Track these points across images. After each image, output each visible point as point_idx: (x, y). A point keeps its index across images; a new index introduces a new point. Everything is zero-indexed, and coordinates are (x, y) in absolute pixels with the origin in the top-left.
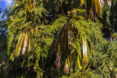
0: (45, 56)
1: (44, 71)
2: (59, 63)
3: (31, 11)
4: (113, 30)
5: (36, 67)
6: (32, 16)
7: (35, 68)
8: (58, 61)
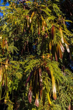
0: (15, 89)
1: (14, 103)
2: (31, 98)
3: (4, 48)
4: (64, 66)
5: (7, 100)
6: (4, 52)
7: (5, 101)
8: (30, 95)
